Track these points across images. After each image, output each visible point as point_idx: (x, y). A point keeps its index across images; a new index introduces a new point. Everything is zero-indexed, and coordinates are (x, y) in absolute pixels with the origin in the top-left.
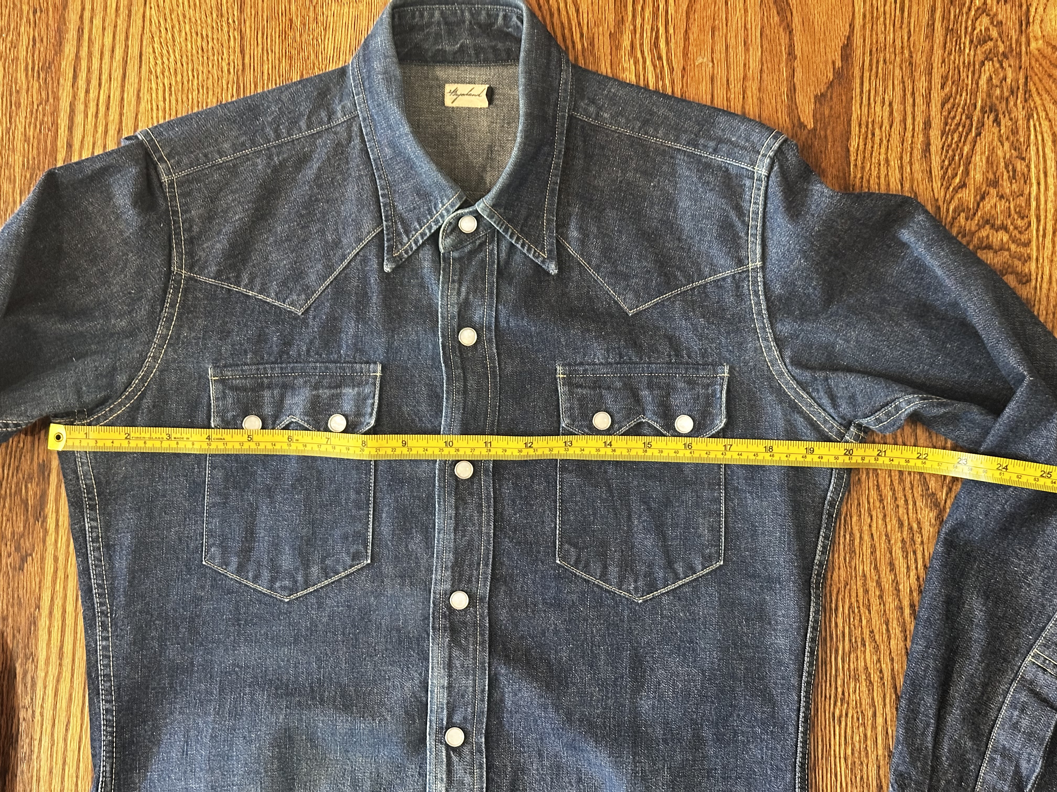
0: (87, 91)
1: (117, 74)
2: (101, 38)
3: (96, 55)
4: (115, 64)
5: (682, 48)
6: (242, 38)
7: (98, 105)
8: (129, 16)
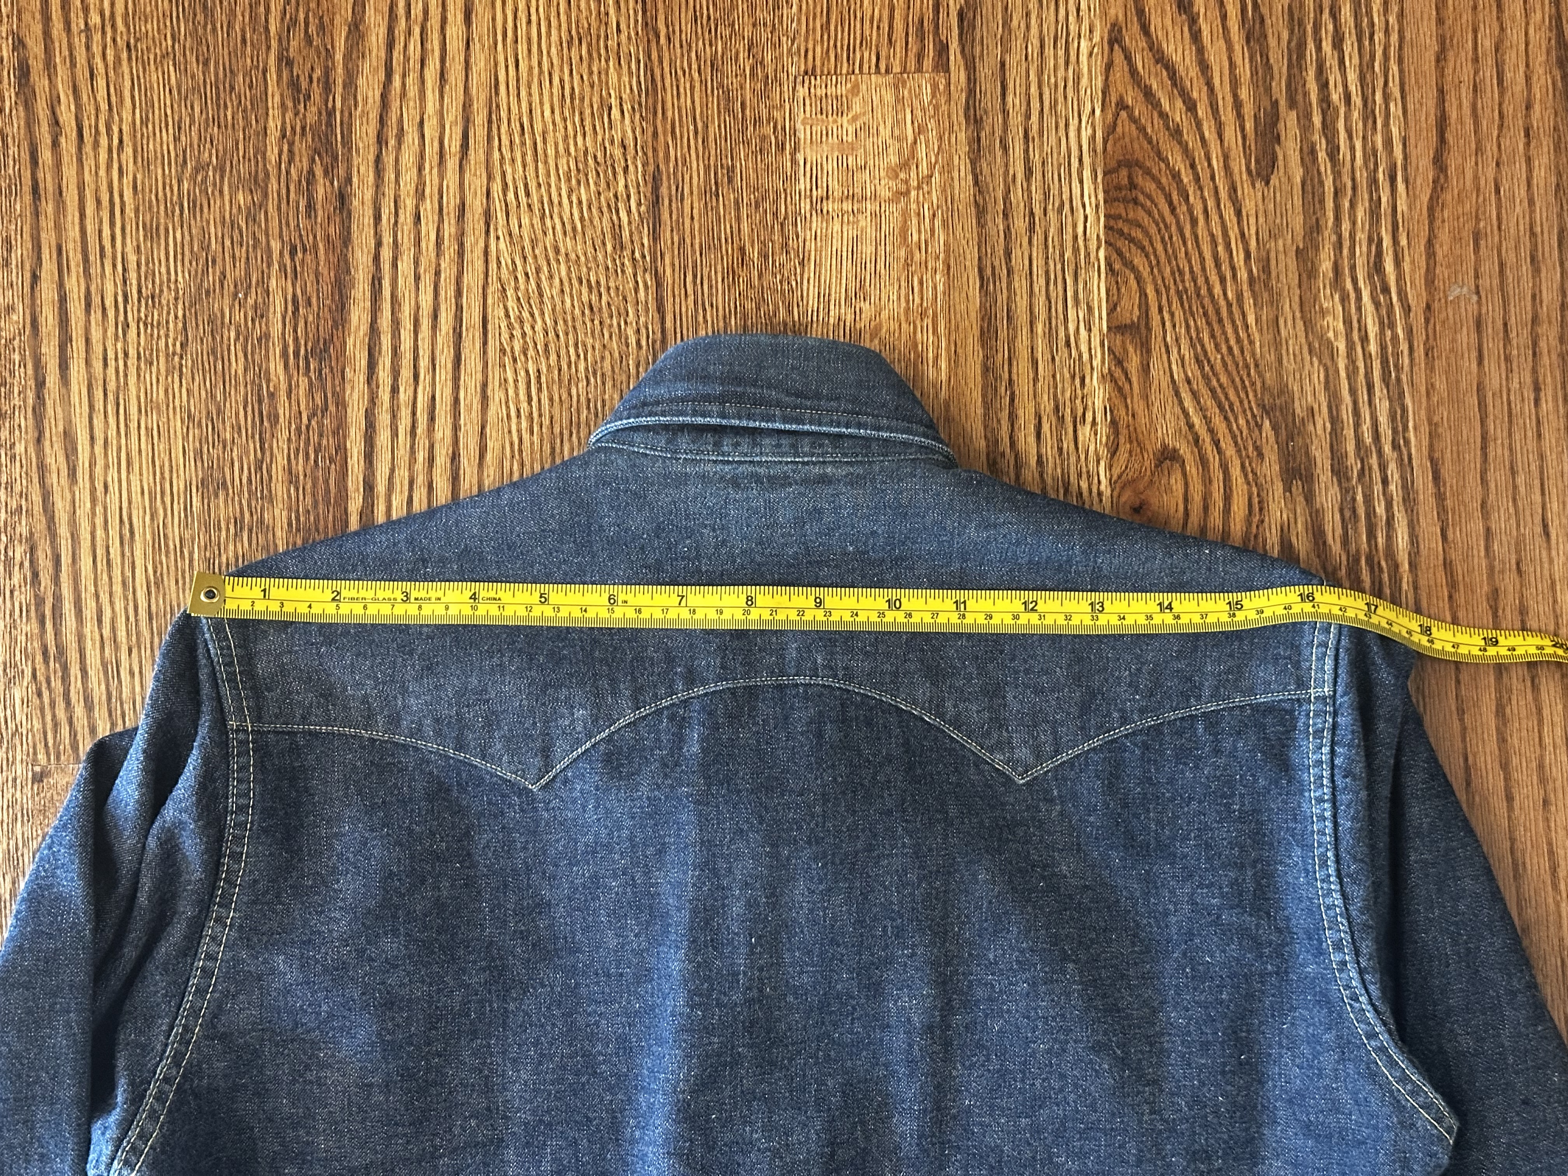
0: (395, 390)
1: (445, 358)
2: (413, 295)
3: (407, 325)
4: (439, 340)
5: (1423, 271)
6: (659, 285)
7: (414, 413)
8: (461, 253)
